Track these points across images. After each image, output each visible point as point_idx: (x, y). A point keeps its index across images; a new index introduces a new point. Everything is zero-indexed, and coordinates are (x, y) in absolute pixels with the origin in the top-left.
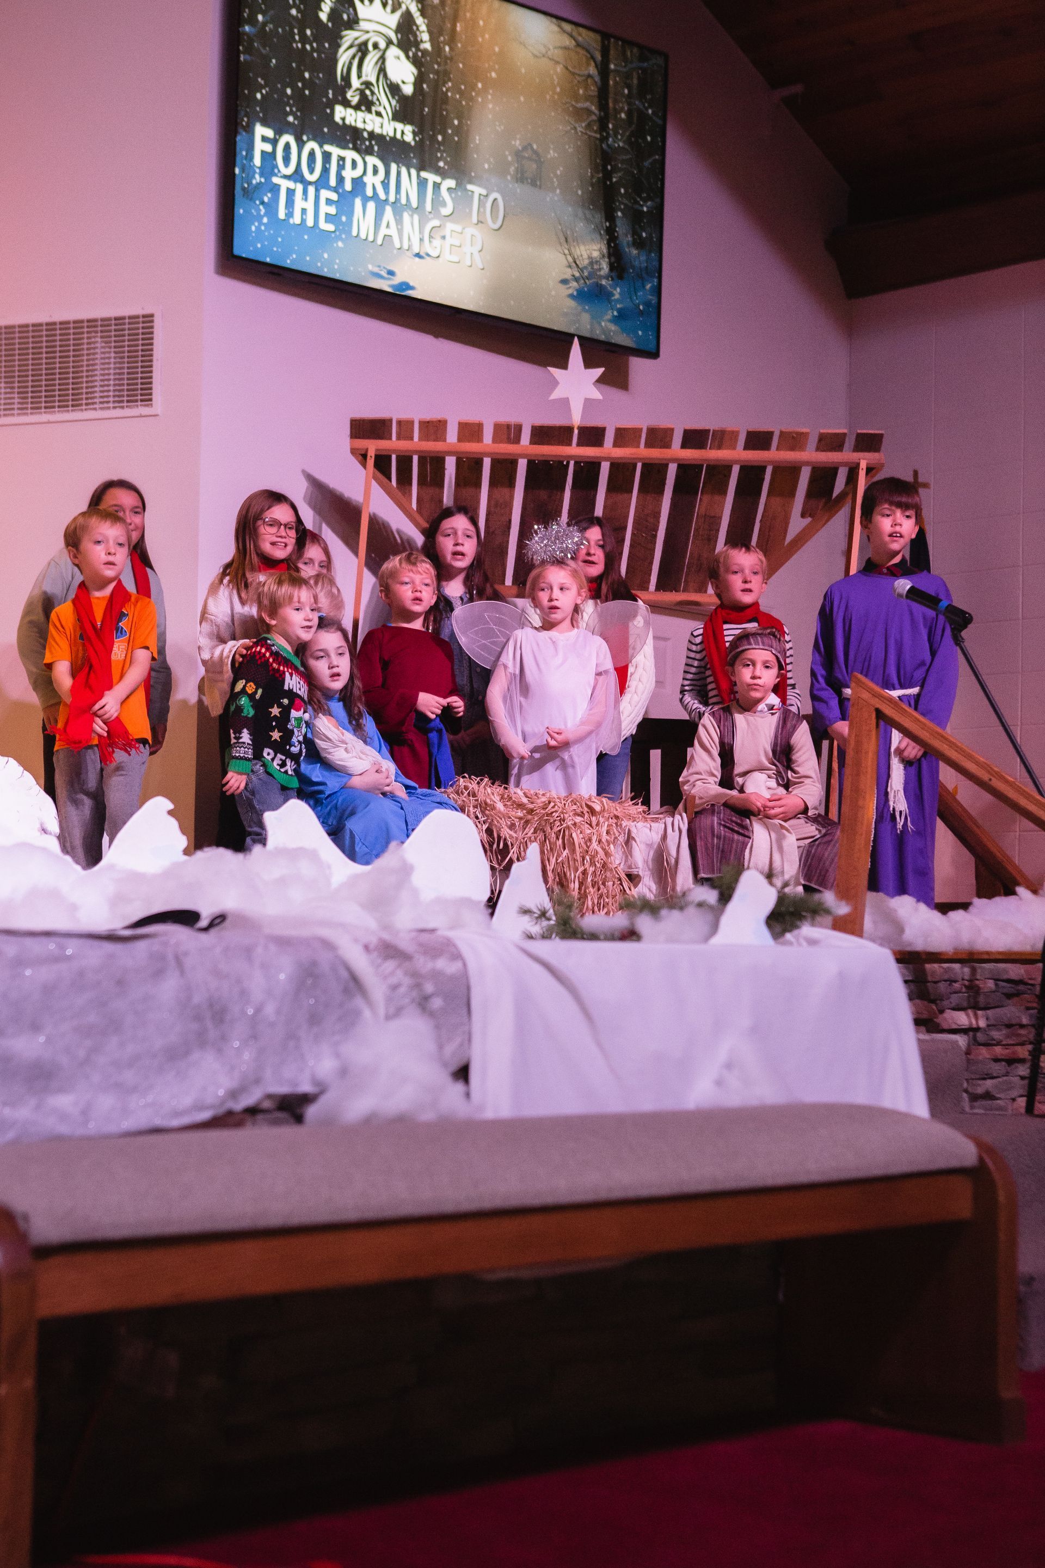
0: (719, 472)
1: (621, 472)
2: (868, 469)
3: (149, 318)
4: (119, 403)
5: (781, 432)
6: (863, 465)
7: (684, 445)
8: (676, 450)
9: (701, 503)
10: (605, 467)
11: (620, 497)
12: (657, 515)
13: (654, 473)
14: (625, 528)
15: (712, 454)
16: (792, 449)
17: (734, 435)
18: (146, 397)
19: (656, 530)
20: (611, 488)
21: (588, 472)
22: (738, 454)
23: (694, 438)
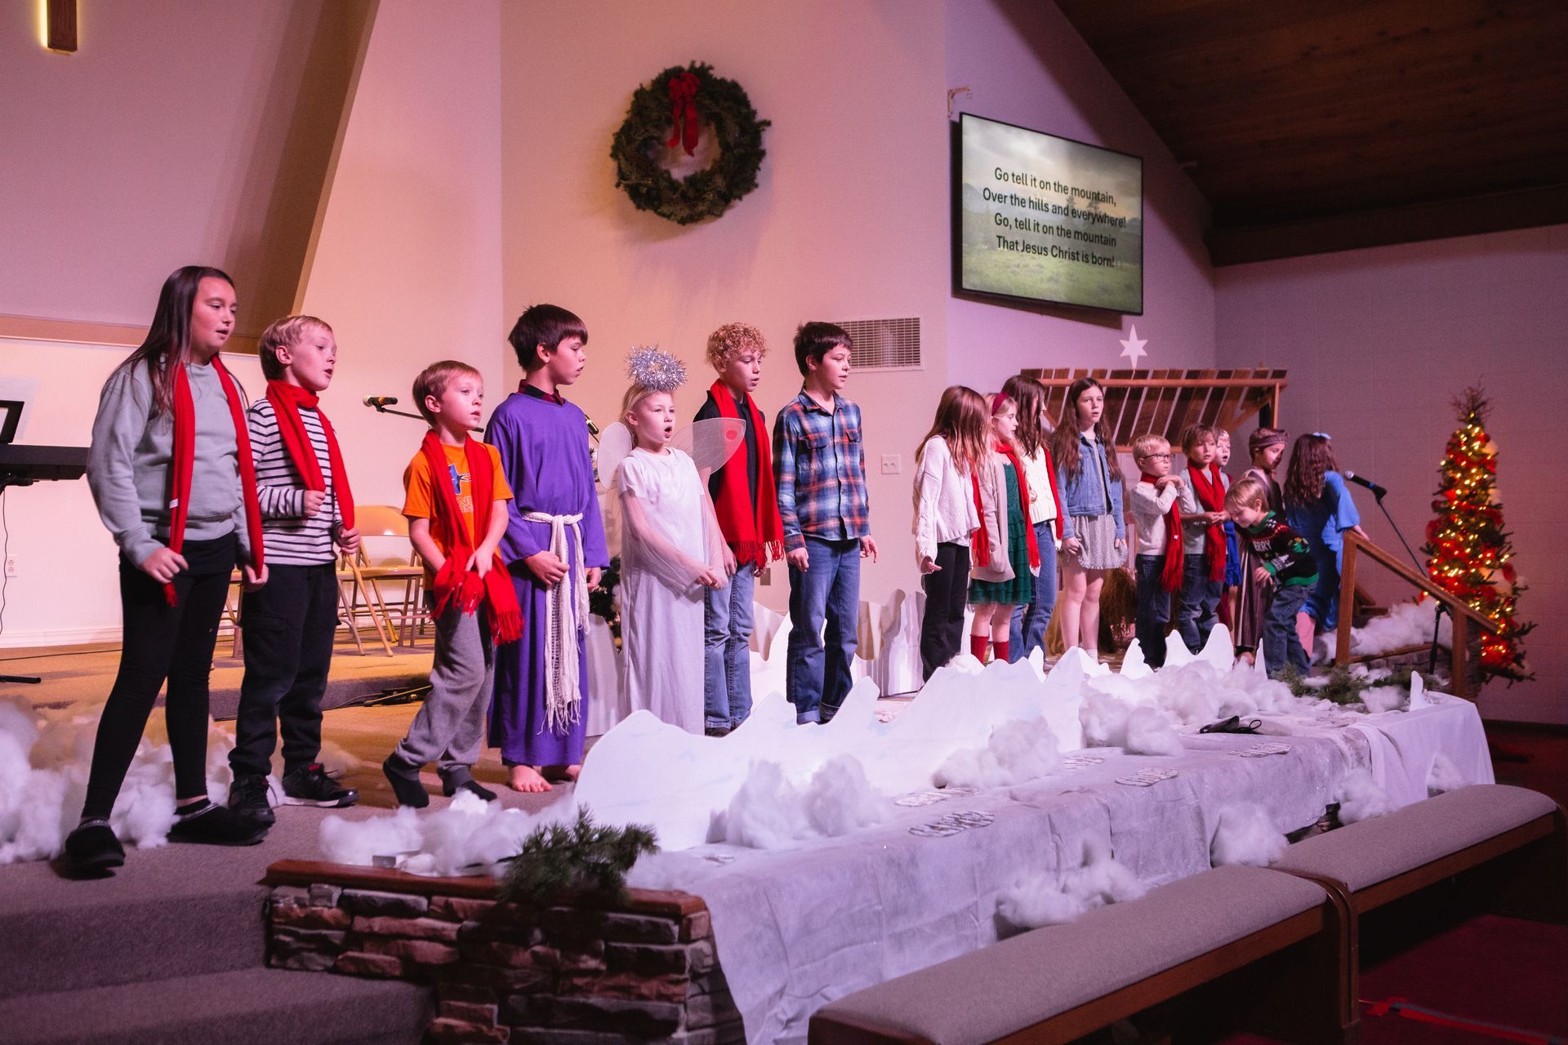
0: (1202, 391)
1: (1153, 392)
2: (1281, 388)
3: (917, 320)
4: (901, 363)
5: (1237, 371)
6: (1278, 386)
7: (1187, 378)
8: (1184, 381)
9: (1192, 406)
10: (1145, 391)
11: (1150, 403)
12: (1169, 410)
13: (1170, 392)
14: (1151, 417)
15: (1202, 382)
16: (1241, 378)
17: (1213, 372)
18: (917, 361)
19: (1167, 417)
20: (1147, 398)
21: (1136, 392)
22: (1213, 382)
23: (1192, 374)
